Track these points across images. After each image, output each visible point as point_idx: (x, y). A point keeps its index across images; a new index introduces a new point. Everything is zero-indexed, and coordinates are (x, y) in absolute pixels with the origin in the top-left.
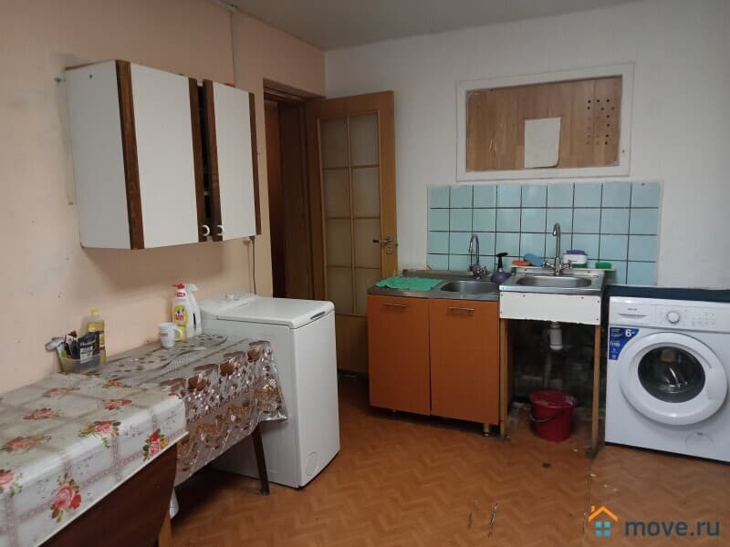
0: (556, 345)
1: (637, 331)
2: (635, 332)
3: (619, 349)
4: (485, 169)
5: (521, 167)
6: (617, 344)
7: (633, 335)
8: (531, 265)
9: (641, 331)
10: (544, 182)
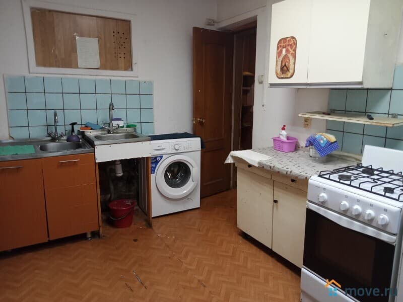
0: (120, 174)
1: (162, 157)
2: (161, 157)
3: (155, 168)
4: (51, 65)
5: (76, 67)
6: (154, 165)
7: (161, 159)
8: (92, 129)
9: (164, 157)
10: (93, 78)
